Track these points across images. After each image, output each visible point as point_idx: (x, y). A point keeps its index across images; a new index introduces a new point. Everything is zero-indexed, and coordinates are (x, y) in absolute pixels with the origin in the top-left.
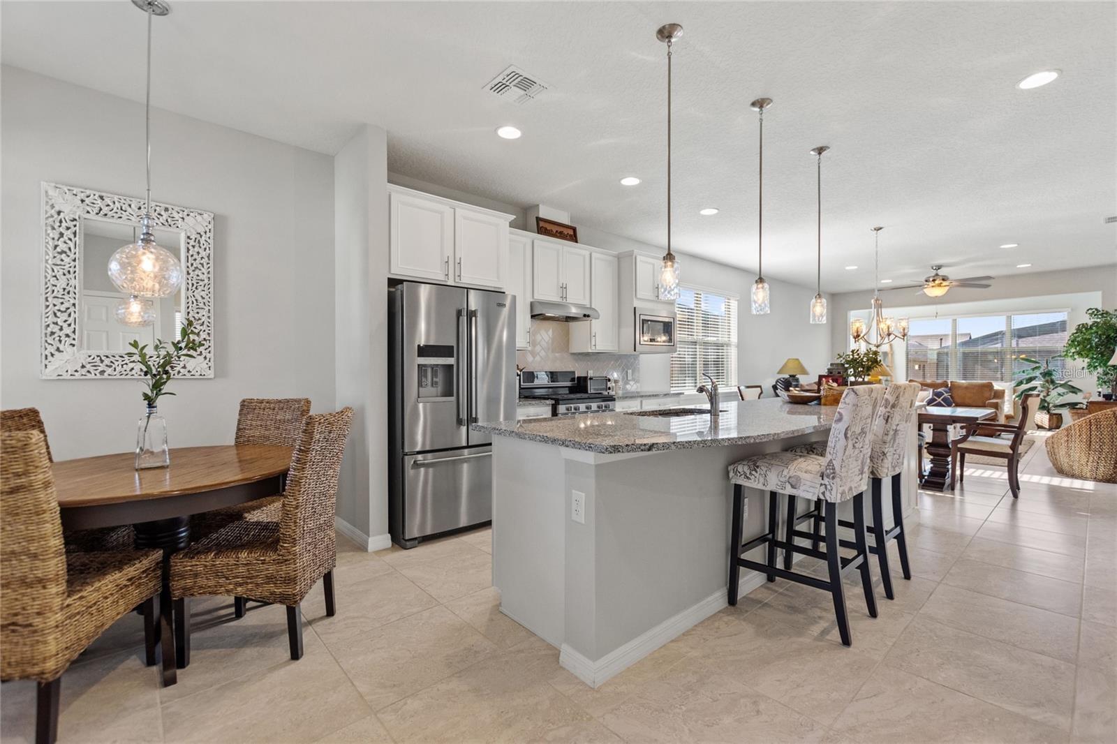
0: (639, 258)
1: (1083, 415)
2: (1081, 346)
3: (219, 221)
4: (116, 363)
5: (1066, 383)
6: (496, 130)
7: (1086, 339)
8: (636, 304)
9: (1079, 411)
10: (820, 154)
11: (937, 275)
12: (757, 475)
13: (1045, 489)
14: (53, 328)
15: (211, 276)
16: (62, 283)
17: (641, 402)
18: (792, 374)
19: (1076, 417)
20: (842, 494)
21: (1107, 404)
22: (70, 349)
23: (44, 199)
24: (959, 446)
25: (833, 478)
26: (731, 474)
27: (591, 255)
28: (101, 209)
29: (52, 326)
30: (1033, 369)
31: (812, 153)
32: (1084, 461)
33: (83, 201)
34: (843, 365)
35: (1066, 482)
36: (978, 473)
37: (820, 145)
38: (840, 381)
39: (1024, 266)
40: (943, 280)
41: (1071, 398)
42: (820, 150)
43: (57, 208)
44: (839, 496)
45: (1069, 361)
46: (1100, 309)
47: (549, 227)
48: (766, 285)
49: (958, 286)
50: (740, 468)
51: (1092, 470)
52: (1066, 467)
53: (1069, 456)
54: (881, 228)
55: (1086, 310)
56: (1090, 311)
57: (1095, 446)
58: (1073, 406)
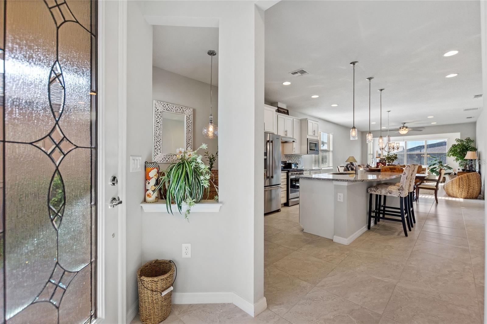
0: (309, 121)
1: (453, 177)
2: (453, 152)
3: (194, 111)
4: (170, 158)
5: (447, 166)
6: (282, 83)
7: (455, 150)
8: (308, 137)
9: (452, 176)
10: (381, 91)
11: (404, 126)
12: (378, 191)
13: (444, 200)
14: (156, 147)
15: (192, 129)
16: (158, 133)
17: (310, 172)
18: (351, 162)
19: (451, 178)
20: (405, 195)
21: (464, 172)
22: (160, 153)
23: (154, 106)
24: (418, 186)
25: (403, 190)
26: (369, 191)
27: (293, 120)
28: (167, 109)
29: (156, 146)
30: (435, 160)
31: (378, 90)
32: (457, 191)
33: (163, 106)
34: (385, 159)
35: (450, 199)
36: (424, 196)
37: (381, 89)
38: (384, 164)
39: (434, 123)
40: (406, 128)
41: (449, 171)
42: (381, 90)
43: (157, 109)
44: (404, 195)
45: (448, 157)
46: (460, 139)
47: (281, 110)
48: (372, 134)
49: (411, 130)
50: (372, 189)
51: (460, 195)
52: (451, 194)
53: (453, 190)
54: (390, 111)
55: (455, 139)
56: (457, 140)
57: (461, 186)
58: (449, 174)
